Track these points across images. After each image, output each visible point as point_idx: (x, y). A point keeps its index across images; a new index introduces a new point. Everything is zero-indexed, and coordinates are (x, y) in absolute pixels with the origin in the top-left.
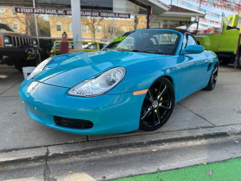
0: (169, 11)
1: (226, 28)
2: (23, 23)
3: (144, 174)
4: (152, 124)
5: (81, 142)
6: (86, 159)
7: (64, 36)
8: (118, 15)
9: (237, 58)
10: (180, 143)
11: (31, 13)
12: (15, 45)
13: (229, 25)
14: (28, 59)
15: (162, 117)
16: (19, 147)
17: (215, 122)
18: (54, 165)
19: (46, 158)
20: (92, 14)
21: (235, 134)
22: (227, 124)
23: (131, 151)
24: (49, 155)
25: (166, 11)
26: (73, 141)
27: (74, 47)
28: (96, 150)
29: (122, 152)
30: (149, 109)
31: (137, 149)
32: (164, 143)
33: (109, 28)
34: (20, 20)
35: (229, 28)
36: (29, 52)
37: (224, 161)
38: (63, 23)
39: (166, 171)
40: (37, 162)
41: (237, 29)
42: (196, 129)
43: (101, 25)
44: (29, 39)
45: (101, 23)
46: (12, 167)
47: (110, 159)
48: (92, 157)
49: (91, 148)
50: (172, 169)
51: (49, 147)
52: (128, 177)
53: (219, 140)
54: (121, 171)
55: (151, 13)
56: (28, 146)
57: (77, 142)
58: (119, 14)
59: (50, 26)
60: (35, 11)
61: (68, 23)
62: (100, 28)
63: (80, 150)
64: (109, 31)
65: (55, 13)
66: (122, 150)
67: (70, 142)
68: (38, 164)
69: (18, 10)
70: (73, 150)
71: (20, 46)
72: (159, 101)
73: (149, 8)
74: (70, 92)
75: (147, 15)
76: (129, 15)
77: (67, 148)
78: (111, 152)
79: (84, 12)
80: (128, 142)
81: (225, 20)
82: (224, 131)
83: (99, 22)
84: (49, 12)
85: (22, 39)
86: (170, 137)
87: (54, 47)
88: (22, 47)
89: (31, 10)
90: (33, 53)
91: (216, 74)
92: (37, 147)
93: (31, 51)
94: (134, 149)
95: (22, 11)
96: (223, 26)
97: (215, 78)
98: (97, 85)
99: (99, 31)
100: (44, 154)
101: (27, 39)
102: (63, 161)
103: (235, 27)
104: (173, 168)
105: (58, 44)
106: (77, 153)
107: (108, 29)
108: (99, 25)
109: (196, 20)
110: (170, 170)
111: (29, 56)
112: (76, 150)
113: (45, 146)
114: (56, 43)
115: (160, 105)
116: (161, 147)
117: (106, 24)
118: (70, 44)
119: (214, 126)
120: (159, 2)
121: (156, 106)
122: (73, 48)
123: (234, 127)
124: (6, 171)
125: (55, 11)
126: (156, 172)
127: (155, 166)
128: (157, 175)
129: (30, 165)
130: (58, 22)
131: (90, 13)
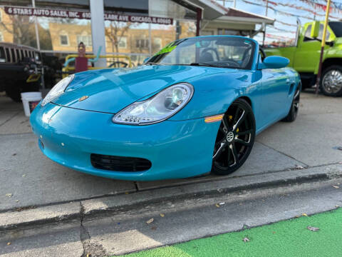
0: (226, 15)
1: (302, 39)
2: (10, 32)
3: (227, 233)
4: (226, 165)
5: (130, 193)
6: (140, 216)
7: (81, 48)
8: (156, 20)
9: (319, 79)
10: (267, 190)
11: (29, 15)
12: (9, 60)
13: (308, 36)
14: (28, 81)
15: (239, 155)
16: (37, 204)
17: (307, 161)
18: (94, 226)
19: (81, 216)
20: (118, 17)
21: (337, 176)
22: (324, 163)
23: (201, 202)
24: (86, 212)
25: (222, 15)
26: (116, 193)
27: (95, 64)
28: (152, 202)
29: (189, 204)
30: (222, 144)
31: (209, 199)
32: (245, 191)
33: (138, 41)
34: (6, 29)
35: (307, 39)
36: (31, 71)
37: (330, 211)
38: (69, 33)
39: (256, 227)
40: (68, 222)
41: (318, 40)
42: (284, 171)
43: (126, 36)
44: (30, 52)
45: (125, 33)
46: (31, 232)
47: (174, 214)
48: (147, 214)
49: (144, 200)
50: (264, 225)
51: (82, 202)
52: (205, 237)
53: (317, 185)
54: (193, 230)
55: (202, 17)
56: (51, 201)
57: (123, 193)
58: (157, 18)
59: (52, 37)
60: (35, 12)
61: (77, 33)
62: (124, 40)
63: (130, 203)
64: (138, 46)
65: (65, 15)
66: (189, 201)
67: (112, 193)
68: (69, 226)
69: (10, 11)
70: (119, 204)
71: (16, 62)
72: (235, 133)
73: (199, 11)
74: (116, 119)
75: (196, 21)
76: (172, 20)
77: (110, 201)
78: (173, 206)
79: (108, 14)
80: (196, 191)
81: (301, 29)
82: (323, 173)
83: (123, 32)
84: (55, 13)
85: (20, 51)
86: (252, 182)
87: (66, 64)
88: (19, 63)
89: (30, 10)
90: (36, 72)
91: (297, 99)
92: (65, 202)
93: (33, 69)
94: (205, 200)
95: (15, 12)
96: (299, 37)
97: (296, 104)
98: (153, 109)
99: (123, 45)
100: (78, 212)
101: (26, 52)
102: (106, 220)
103: (315, 38)
104: (265, 223)
105: (73, 59)
106: (126, 209)
107: (135, 43)
108: (122, 36)
109: (262, 28)
110: (261, 226)
111: (30, 77)
112: (123, 204)
113: (76, 201)
114: (70, 58)
115: (236, 138)
116: (242, 196)
117: (133, 35)
118: (89, 60)
119: (307, 167)
120: (212, 2)
121: (231, 140)
122: (93, 65)
123: (334, 167)
124: (23, 238)
125: (65, 13)
126: (243, 229)
127: (240, 222)
128: (244, 233)
129: (57, 228)
130: (63, 31)
131: (116, 17)
